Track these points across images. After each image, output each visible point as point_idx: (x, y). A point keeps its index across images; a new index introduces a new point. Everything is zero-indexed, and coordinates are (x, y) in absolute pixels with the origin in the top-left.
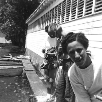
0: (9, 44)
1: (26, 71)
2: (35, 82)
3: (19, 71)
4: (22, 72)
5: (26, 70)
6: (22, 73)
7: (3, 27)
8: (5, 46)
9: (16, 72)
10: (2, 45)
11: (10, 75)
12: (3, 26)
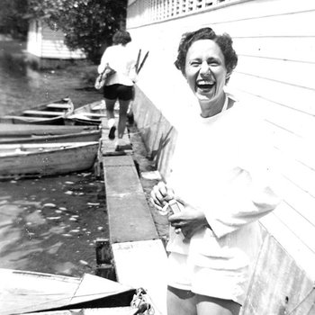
0: (78, 60)
1: (104, 155)
2: (122, 195)
3: (87, 156)
4: (95, 159)
5: (105, 152)
6: (96, 164)
7: (52, 10)
8: (67, 65)
9: (77, 161)
10: (57, 63)
11: (57, 169)
12: (52, 7)
